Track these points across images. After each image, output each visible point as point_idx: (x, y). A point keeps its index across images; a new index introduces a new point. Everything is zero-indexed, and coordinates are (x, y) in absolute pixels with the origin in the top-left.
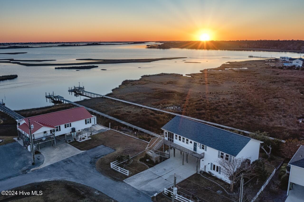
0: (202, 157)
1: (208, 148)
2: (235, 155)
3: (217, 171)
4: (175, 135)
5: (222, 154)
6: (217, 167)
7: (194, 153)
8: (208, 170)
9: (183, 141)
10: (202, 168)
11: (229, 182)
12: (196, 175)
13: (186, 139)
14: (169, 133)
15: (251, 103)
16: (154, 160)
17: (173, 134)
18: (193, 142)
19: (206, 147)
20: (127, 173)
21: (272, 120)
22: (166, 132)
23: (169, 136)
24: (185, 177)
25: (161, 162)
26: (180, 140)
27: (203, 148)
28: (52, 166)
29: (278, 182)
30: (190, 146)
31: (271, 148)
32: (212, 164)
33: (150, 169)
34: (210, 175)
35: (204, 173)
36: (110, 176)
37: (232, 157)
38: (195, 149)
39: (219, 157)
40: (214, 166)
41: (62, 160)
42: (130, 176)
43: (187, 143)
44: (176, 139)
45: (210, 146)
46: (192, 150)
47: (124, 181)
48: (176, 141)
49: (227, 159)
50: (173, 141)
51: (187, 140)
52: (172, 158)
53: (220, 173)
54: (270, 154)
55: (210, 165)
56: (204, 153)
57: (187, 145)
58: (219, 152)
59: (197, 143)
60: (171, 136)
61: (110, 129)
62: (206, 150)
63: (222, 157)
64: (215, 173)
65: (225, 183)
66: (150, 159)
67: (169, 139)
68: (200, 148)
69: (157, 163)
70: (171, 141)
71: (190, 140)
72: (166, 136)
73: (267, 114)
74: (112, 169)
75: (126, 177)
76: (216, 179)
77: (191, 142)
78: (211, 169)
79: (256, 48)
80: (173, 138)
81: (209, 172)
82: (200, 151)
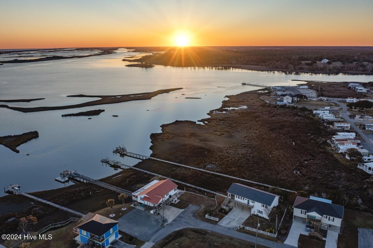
0: (253, 207)
1: (256, 202)
2: (270, 206)
3: (261, 213)
4: (235, 196)
5: (263, 205)
6: (261, 211)
7: (248, 205)
8: (256, 213)
9: (241, 199)
10: (252, 213)
11: (268, 218)
12: (250, 216)
13: (242, 198)
14: (231, 194)
15: (262, 157)
16: (227, 211)
17: (234, 195)
18: (247, 199)
19: (255, 202)
20: (217, 219)
21: (278, 174)
22: (230, 194)
23: (231, 196)
24: (246, 218)
25: (230, 211)
26: (239, 198)
27: (253, 203)
28: (174, 221)
29: (288, 216)
30: (245, 201)
31: (283, 198)
32: (258, 210)
33: (227, 216)
34: (257, 216)
35: (254, 215)
36: (209, 222)
37: (269, 207)
38: (248, 203)
39: (262, 207)
40: (259, 211)
41: (177, 217)
42: (219, 221)
43: (244, 200)
44: (237, 198)
45: (257, 201)
46: (247, 203)
47: (218, 224)
48: (236, 199)
49: (266, 207)
50: (234, 199)
51: (244, 198)
52: (234, 208)
53: (262, 214)
54: (283, 201)
55: (257, 211)
56: (253, 205)
57: (243, 201)
58: (262, 205)
59: (250, 200)
60: (233, 196)
61: (185, 191)
62: (255, 203)
63: (263, 207)
64: (260, 215)
65: (266, 219)
66: (224, 210)
67: (231, 198)
68: (251, 202)
69: (229, 212)
70: (233, 198)
71: (245, 199)
72: (230, 196)
73: (275, 168)
74: (207, 218)
75: (218, 222)
76: (261, 217)
77: (246, 200)
78: (258, 213)
79: (245, 64)
80: (234, 197)
81: (257, 214)
82: (251, 204)
